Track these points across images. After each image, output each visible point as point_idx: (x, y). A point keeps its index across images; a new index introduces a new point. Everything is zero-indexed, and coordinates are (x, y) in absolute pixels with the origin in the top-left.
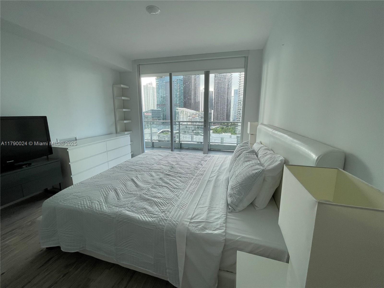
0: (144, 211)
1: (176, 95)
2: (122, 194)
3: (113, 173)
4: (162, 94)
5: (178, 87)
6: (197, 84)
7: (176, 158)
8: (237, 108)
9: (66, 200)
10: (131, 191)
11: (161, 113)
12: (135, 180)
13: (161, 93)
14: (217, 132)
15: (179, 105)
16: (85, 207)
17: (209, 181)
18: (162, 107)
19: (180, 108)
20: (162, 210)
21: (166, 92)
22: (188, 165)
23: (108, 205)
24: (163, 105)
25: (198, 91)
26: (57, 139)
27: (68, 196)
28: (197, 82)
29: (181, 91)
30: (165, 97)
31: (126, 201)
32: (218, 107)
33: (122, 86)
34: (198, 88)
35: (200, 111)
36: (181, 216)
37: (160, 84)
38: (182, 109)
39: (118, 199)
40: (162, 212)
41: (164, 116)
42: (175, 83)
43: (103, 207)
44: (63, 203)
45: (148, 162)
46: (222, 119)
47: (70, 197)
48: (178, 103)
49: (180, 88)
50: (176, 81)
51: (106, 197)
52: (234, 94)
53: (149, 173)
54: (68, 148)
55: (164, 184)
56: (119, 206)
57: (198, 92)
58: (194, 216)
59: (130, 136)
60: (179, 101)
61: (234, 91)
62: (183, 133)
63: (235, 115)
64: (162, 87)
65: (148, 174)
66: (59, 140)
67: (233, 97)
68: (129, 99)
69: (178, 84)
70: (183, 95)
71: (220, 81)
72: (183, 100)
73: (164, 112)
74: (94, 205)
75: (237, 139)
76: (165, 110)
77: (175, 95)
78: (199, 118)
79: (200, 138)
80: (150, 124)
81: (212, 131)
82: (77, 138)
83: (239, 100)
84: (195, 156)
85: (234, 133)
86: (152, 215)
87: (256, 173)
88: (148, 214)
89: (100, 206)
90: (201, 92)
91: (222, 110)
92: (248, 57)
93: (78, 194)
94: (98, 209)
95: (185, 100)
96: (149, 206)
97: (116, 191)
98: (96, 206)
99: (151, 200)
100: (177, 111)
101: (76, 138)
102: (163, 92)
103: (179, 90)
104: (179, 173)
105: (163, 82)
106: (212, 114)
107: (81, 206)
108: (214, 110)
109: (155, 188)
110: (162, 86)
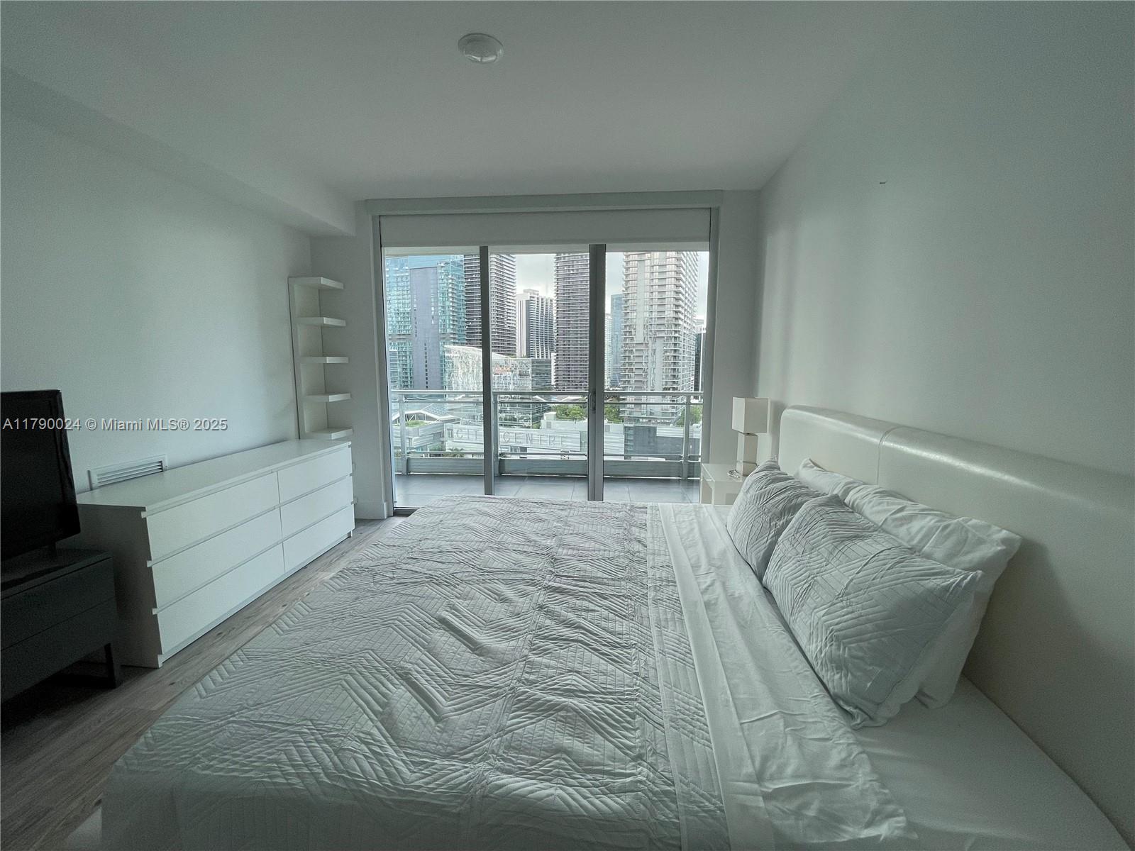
0: (563, 762)
1: (443, 307)
2: (437, 691)
3: (357, 599)
4: (398, 303)
5: (450, 286)
6: (505, 278)
7: (542, 520)
8: (622, 347)
9: (215, 750)
10: (468, 673)
11: (396, 361)
12: (454, 621)
13: (396, 301)
14: (567, 415)
15: (454, 338)
16: (317, 779)
17: (708, 605)
18: (398, 344)
19: (456, 347)
20: (630, 748)
21: (412, 299)
22: (597, 546)
23: (411, 754)
24: (401, 337)
25: (509, 297)
26: (89, 472)
27: (218, 727)
28: (505, 271)
29: (460, 296)
30: (408, 313)
31: (473, 726)
32: (569, 345)
33: (324, 281)
34: (508, 290)
35: (517, 355)
36: (712, 770)
37: (395, 275)
38: (463, 349)
39: (437, 720)
40: (634, 759)
41: (406, 369)
42: (440, 271)
43: (394, 767)
44: (208, 767)
45: (461, 545)
46: (581, 378)
47: (229, 734)
48: (449, 331)
49: (456, 288)
50: (442, 267)
51: (381, 713)
52: (612, 308)
53: (486, 586)
54: (145, 508)
55: (566, 632)
56: (454, 750)
57: (508, 300)
58: (757, 764)
59: (349, 446)
60: (453, 325)
61: (612, 300)
62: (467, 420)
63: (616, 365)
64: (400, 284)
65: (486, 591)
66: (98, 475)
67: (610, 317)
68: (344, 325)
69: (450, 276)
70: (465, 307)
71: (572, 272)
72: (466, 322)
73: (406, 357)
74: (353, 761)
75: (626, 435)
76: (408, 353)
77: (440, 308)
78: (515, 375)
79: (520, 433)
80: (399, 402)
81: (555, 413)
82: (166, 464)
83: (625, 326)
84: (597, 510)
85: (617, 418)
86: (607, 779)
87: (946, 589)
88: (589, 776)
89: (382, 763)
90: (517, 301)
91: (579, 353)
92: (718, 209)
93: (262, 715)
94: (380, 779)
95: (472, 322)
96: (570, 735)
97: (406, 678)
98: (364, 766)
99: (565, 708)
100: (446, 355)
101: (161, 462)
102: (403, 299)
103: (453, 293)
104: (588, 580)
105: (401, 268)
106: (553, 364)
107: (299, 775)
108: (557, 351)
109: (545, 652)
110: (399, 280)
